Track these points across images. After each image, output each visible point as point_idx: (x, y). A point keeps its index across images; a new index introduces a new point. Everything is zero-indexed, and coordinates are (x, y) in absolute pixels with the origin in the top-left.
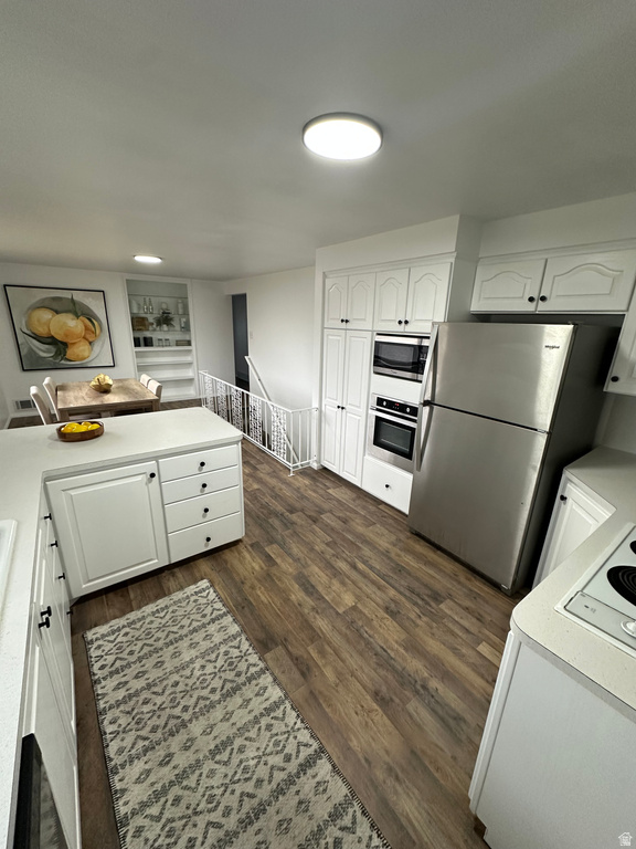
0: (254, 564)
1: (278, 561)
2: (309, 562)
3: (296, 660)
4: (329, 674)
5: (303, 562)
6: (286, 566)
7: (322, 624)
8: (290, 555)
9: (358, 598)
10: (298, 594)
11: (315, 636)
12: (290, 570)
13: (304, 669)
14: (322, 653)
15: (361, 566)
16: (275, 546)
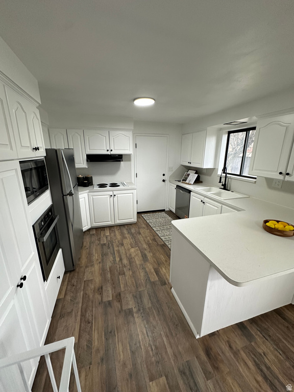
0: (165, 271)
1: (153, 270)
2: (138, 266)
3: (156, 241)
4: (148, 238)
5: (141, 266)
6: (150, 267)
7: (145, 246)
8: (146, 272)
9: (129, 250)
10: (149, 255)
11: (149, 244)
12: (149, 264)
13: (154, 240)
14: (148, 241)
15: (118, 259)
16: (152, 280)
